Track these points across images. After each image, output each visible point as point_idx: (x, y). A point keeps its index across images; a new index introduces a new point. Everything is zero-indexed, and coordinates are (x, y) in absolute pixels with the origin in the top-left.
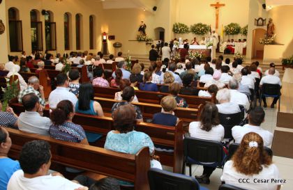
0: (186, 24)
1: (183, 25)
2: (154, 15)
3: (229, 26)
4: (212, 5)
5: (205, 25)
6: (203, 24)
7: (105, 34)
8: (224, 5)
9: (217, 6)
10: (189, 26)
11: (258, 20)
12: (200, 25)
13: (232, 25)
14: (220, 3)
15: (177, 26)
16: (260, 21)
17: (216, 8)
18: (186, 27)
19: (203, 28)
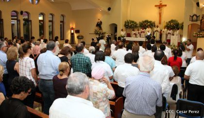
0: (135, 21)
1: (133, 22)
2: (109, 14)
3: (169, 22)
4: (156, 6)
5: (150, 22)
6: (149, 20)
7: (72, 29)
8: (166, 5)
9: (160, 6)
10: (138, 23)
11: (193, 17)
12: (147, 21)
13: (172, 21)
14: (163, 4)
15: (128, 23)
16: (195, 17)
17: (159, 8)
18: (135, 23)
19: (149, 24)
